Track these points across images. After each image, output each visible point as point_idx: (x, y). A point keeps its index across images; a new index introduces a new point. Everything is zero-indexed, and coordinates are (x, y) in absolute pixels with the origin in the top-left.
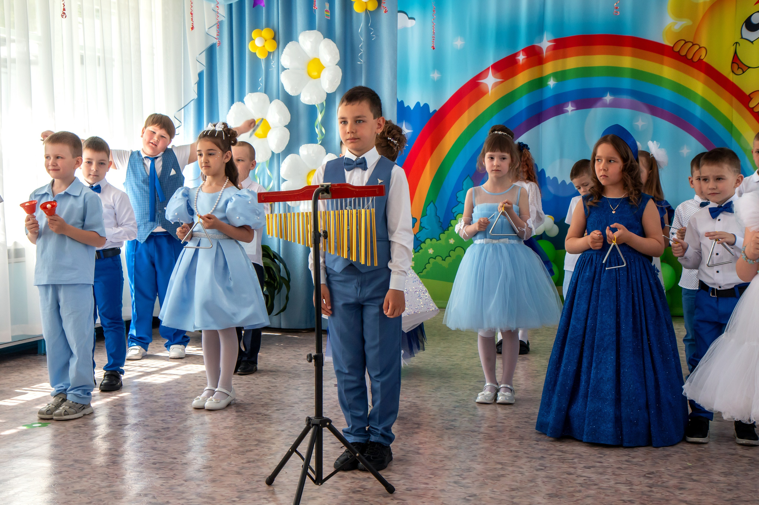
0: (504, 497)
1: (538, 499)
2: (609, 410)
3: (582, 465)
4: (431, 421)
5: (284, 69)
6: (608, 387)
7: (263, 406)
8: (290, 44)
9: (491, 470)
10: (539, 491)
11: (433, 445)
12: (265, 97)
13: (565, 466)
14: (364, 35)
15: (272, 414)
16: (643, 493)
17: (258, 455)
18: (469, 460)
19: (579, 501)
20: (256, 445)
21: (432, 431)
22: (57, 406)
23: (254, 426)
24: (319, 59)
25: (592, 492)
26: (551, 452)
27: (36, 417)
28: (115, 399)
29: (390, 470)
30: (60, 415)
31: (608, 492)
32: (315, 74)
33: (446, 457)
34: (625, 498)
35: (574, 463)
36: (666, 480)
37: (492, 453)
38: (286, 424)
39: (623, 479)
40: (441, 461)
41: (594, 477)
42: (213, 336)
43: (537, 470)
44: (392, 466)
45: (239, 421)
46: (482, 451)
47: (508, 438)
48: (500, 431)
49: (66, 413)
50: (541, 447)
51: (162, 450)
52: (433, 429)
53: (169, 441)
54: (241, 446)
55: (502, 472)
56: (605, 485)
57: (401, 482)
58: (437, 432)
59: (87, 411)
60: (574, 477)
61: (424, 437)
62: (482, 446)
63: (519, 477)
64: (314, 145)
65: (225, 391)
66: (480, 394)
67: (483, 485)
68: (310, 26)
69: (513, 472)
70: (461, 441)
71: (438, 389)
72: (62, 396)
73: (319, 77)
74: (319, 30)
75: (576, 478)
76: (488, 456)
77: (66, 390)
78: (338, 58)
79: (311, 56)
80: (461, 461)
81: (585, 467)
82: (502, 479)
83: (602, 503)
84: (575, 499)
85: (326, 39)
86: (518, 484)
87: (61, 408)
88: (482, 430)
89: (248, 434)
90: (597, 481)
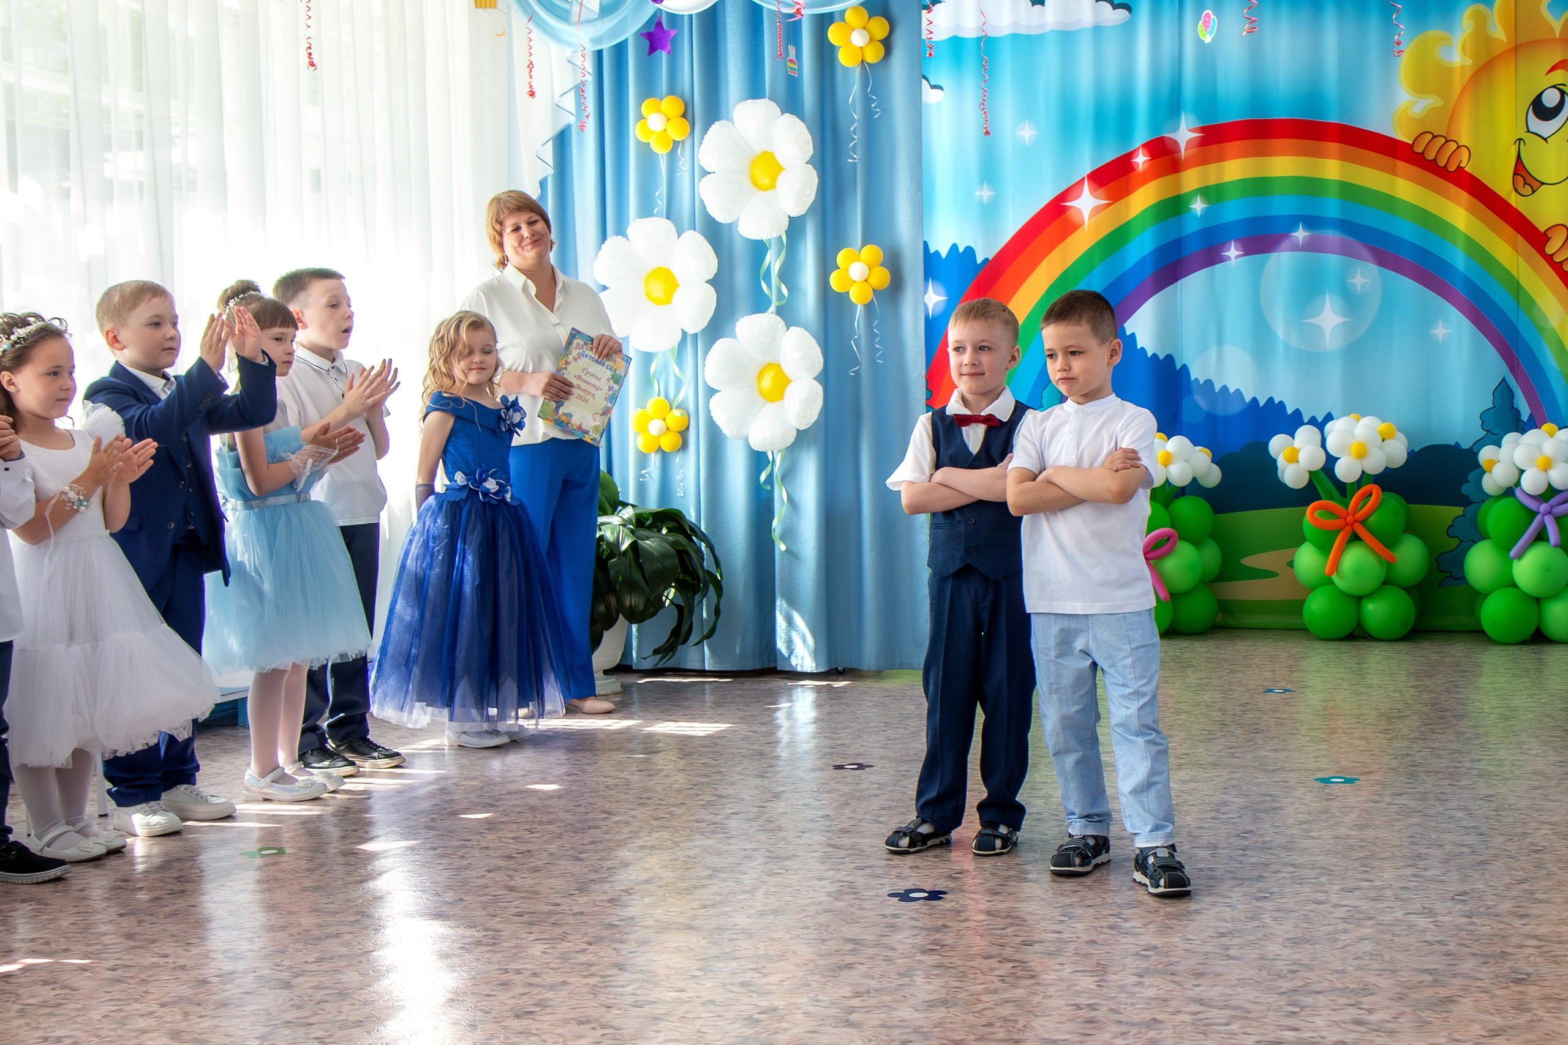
3: (1337, 887)
5: (705, 173)
8: (716, 126)
10: (1271, 934)
12: (669, 224)
13: (1306, 889)
14: (858, 105)
15: (725, 821)
16: (1458, 928)
17: (720, 895)
18: (1125, 888)
19: (1349, 948)
20: (710, 877)
23: (698, 843)
25: (1367, 932)
31: (1397, 929)
32: (766, 181)
34: (1429, 937)
35: (1322, 884)
36: (1492, 903)
41: (1365, 905)
43: (1257, 899)
50: (1254, 860)
51: (527, 891)
53: (536, 874)
56: (1387, 918)
60: (1327, 907)
63: (1228, 913)
64: (764, 316)
68: (756, 90)
73: (774, 186)
74: (772, 99)
75: (1332, 909)
78: (809, 151)
79: (758, 147)
81: (1344, 891)
82: (1196, 917)
83: (1390, 948)
84: (1341, 944)
85: (787, 115)
90: (1372, 913)
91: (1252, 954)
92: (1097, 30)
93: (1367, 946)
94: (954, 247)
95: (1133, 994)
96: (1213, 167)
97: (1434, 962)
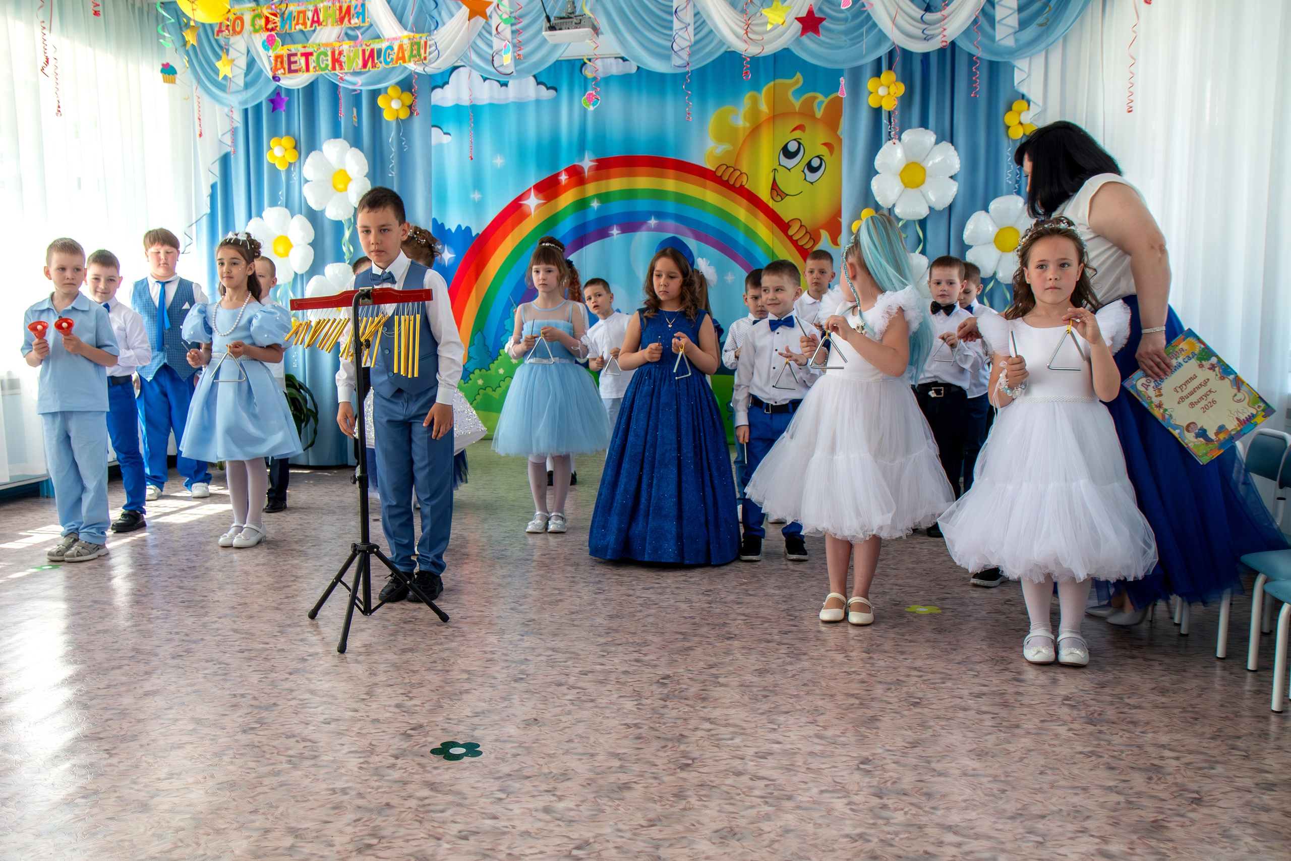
0: (563, 621)
1: (599, 620)
2: (671, 527)
3: (641, 588)
4: (480, 552)
5: (307, 181)
6: (670, 504)
7: (296, 542)
8: (313, 154)
9: (548, 596)
10: (600, 613)
11: (484, 575)
12: (287, 211)
13: (623, 589)
14: (395, 143)
15: (306, 551)
16: (703, 609)
18: (524, 588)
20: (294, 581)
21: (482, 561)
22: (69, 547)
23: (289, 562)
24: (345, 172)
25: (652, 611)
26: (608, 576)
27: (46, 559)
30: (73, 556)
31: (669, 610)
32: (341, 187)
33: (499, 585)
34: (686, 615)
35: (633, 585)
36: (724, 597)
37: (547, 580)
38: (324, 558)
39: (683, 598)
40: (495, 589)
42: (239, 467)
43: (596, 593)
46: (537, 579)
47: (562, 565)
48: (554, 559)
49: (79, 554)
50: (597, 573)
51: (190, 589)
53: (196, 580)
54: (277, 583)
55: (559, 597)
56: (665, 604)
57: (455, 612)
58: (488, 562)
59: (101, 552)
60: (633, 598)
61: (475, 567)
62: (536, 574)
63: (578, 601)
64: (341, 265)
65: (255, 527)
66: (530, 523)
67: (541, 610)
68: (336, 133)
69: (571, 596)
70: (515, 570)
71: (484, 520)
72: (74, 536)
73: (346, 189)
74: (345, 139)
75: (635, 600)
76: (543, 583)
77: (77, 529)
78: (366, 169)
79: (336, 166)
80: (516, 589)
81: (644, 589)
82: (560, 603)
83: (663, 620)
84: (636, 618)
85: (353, 149)
86: (578, 608)
87: (73, 549)
88: (535, 558)
89: (284, 570)
90: (657, 601)
91: (587, 623)
92: (538, 102)
93: (651, 620)
94: (459, 227)
95: (516, 646)
96: (604, 182)
97: (685, 628)
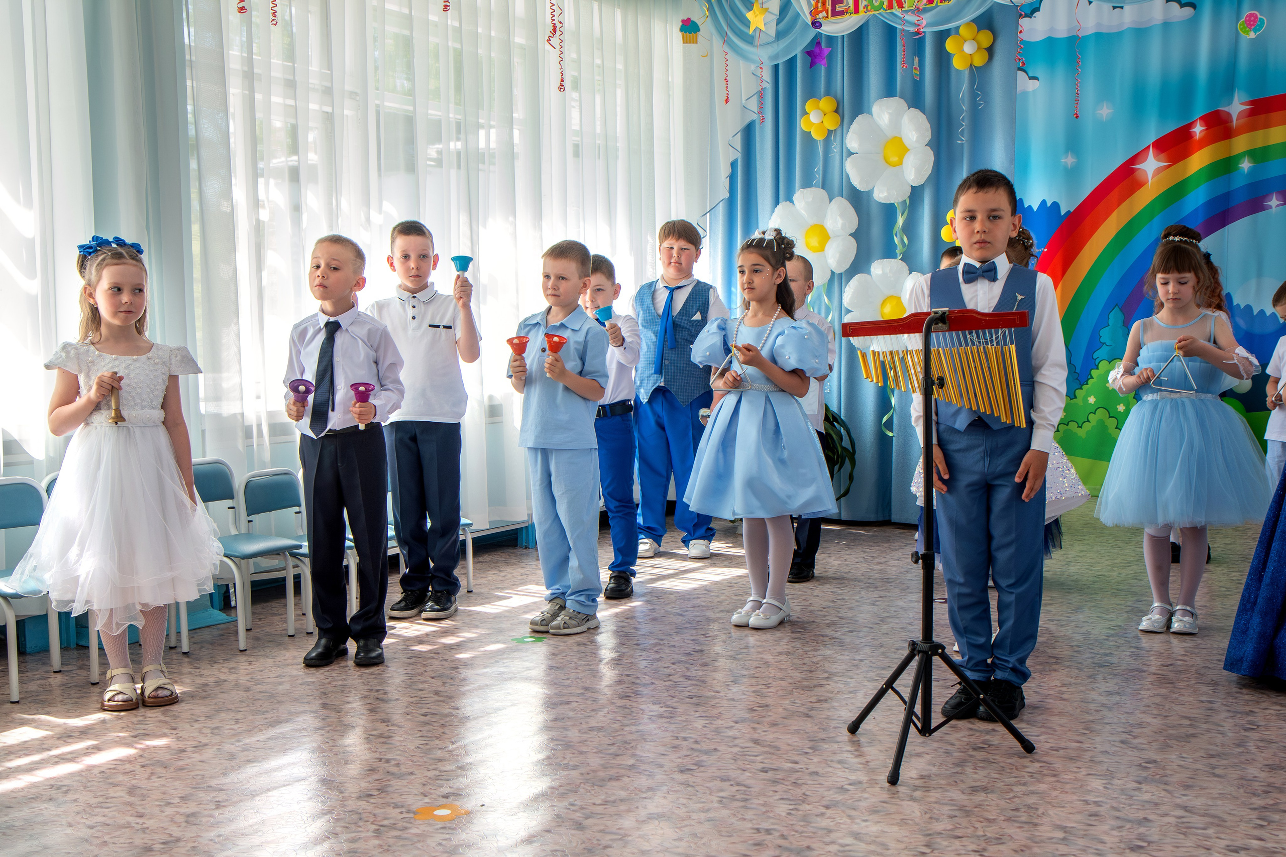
0: (1198, 766)
1: (1252, 771)
4: (1075, 654)
5: (850, 154)
7: (828, 625)
8: (860, 119)
9: (1174, 726)
11: (1081, 688)
12: (822, 194)
14: (967, 101)
15: (843, 638)
18: (1138, 711)
20: (827, 679)
21: (1078, 668)
22: (554, 616)
23: (820, 653)
27: (528, 629)
28: (625, 610)
29: (1022, 721)
30: (558, 628)
32: (895, 159)
33: (1103, 705)
37: (1173, 702)
38: (865, 651)
40: (1097, 711)
42: (759, 526)
43: (1245, 731)
44: (1024, 715)
45: (798, 644)
46: (1158, 700)
47: (1194, 682)
49: (566, 626)
52: (1079, 666)
54: (806, 679)
55: (1192, 732)
57: (1042, 738)
58: (1086, 670)
59: (591, 624)
61: (1067, 677)
62: (1156, 692)
63: (1219, 739)
64: (892, 261)
65: (776, 603)
66: (1144, 619)
67: (1165, 748)
68: (889, 91)
69: (1208, 731)
70: (1124, 684)
71: (1079, 610)
72: (559, 603)
73: (901, 163)
74: (901, 97)
76: (1167, 707)
77: (564, 594)
79: (890, 134)
80: (1127, 713)
85: (912, 109)
87: (559, 619)
89: (813, 663)
92: (1167, 24)
95: (1131, 797)
96: (1260, 133)
